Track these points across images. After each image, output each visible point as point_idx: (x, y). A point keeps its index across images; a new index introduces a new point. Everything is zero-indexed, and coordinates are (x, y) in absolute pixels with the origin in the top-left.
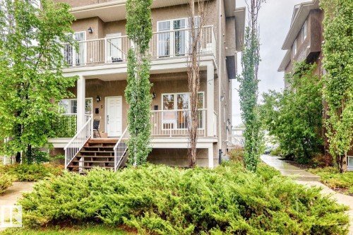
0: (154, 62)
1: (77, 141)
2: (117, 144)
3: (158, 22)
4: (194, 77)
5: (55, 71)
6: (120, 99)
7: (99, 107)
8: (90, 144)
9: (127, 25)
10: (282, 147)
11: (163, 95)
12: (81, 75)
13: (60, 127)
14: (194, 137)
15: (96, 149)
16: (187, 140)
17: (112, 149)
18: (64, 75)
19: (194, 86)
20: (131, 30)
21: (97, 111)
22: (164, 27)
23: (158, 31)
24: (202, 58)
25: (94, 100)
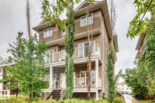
0: (75, 60)
1: (49, 90)
2: (62, 91)
3: (79, 45)
4: (90, 65)
5: (42, 65)
6: (64, 74)
7: (58, 77)
8: (54, 91)
9: (65, 47)
10: (133, 92)
11: (81, 72)
12: (51, 66)
13: (44, 85)
14: (89, 88)
15: (56, 93)
16: (87, 89)
17: (60, 93)
18: (45, 67)
19: (89, 68)
20: (66, 49)
21: (58, 79)
22: (81, 46)
23: (79, 48)
24: (92, 58)
25: (57, 75)
